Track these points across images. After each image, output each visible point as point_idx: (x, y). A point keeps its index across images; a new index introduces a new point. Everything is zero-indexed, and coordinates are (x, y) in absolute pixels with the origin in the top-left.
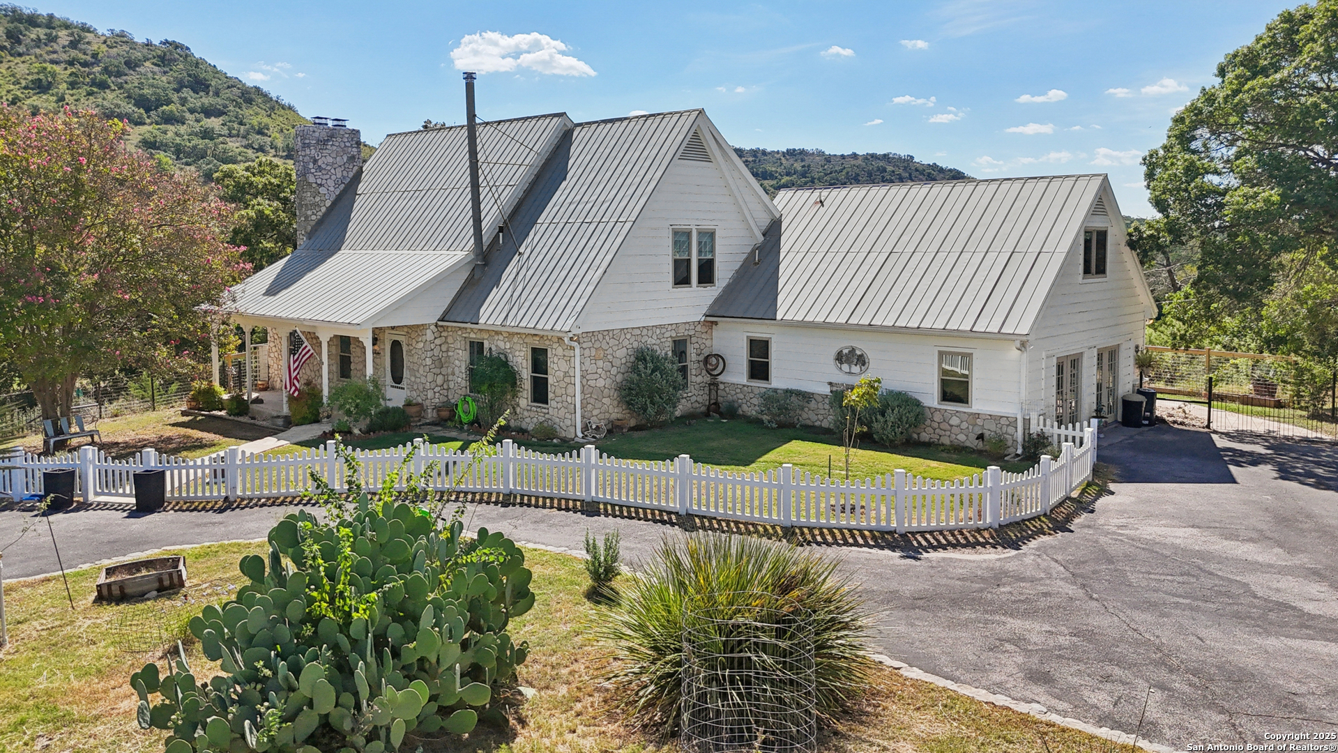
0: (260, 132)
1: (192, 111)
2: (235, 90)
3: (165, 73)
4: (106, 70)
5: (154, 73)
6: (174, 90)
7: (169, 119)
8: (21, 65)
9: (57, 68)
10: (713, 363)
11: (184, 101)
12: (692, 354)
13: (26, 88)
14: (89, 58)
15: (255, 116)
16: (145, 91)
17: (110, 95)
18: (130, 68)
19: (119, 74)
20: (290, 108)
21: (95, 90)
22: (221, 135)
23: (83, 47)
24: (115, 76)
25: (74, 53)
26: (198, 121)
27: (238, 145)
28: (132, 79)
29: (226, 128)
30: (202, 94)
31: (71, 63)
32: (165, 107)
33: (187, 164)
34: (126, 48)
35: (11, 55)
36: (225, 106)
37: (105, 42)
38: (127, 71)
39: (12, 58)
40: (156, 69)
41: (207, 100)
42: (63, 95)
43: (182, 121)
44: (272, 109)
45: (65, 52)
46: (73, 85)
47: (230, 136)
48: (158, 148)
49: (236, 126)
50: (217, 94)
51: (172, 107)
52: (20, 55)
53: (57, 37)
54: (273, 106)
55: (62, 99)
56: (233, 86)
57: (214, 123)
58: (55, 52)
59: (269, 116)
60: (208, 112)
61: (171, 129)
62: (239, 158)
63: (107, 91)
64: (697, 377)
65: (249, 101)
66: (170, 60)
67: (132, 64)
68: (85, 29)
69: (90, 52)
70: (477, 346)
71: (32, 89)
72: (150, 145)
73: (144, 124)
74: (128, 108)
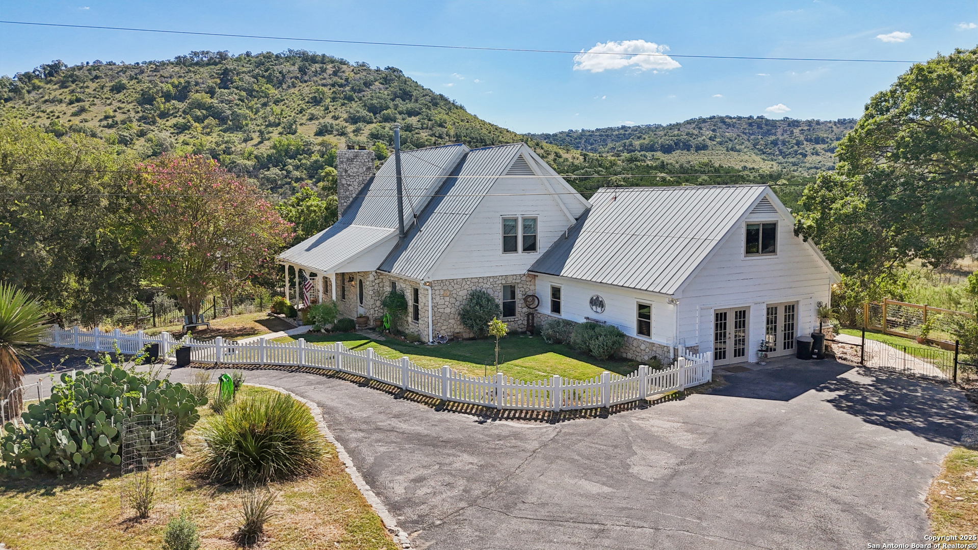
0: (441, 125)
1: (400, 113)
2: (427, 97)
3: (387, 88)
4: (353, 89)
5: (380, 89)
6: (391, 99)
7: (387, 119)
8: (306, 88)
9: (325, 89)
10: (532, 300)
11: (396, 107)
12: (519, 295)
13: (308, 102)
14: (343, 81)
15: (439, 114)
16: (375, 101)
17: (354, 105)
18: (366, 87)
19: (360, 91)
20: (461, 108)
21: (346, 102)
22: (417, 128)
23: (340, 74)
24: (358, 93)
25: (335, 79)
26: (403, 119)
27: (426, 134)
28: (368, 93)
29: (420, 123)
30: (407, 101)
31: (333, 85)
32: (385, 111)
34: (364, 73)
35: (301, 82)
36: (421, 109)
37: (353, 70)
38: (365, 89)
39: (301, 84)
40: (381, 86)
41: (410, 105)
42: (328, 105)
43: (394, 120)
44: (450, 109)
45: (330, 78)
46: (334, 99)
47: (422, 128)
48: (379, 139)
49: (426, 121)
50: (416, 101)
51: (389, 111)
52: (306, 82)
53: (326, 69)
54: (451, 107)
55: (327, 109)
56: (426, 95)
57: (413, 120)
58: (324, 79)
59: (447, 114)
60: (410, 113)
61: (388, 125)
62: (426, 143)
63: (353, 102)
64: (521, 309)
65: (436, 105)
66: (390, 80)
67: (368, 84)
68: (343, 62)
69: (344, 78)
70: (394, 285)
71: (311, 103)
72: (374, 136)
73: (372, 123)
74: (364, 113)
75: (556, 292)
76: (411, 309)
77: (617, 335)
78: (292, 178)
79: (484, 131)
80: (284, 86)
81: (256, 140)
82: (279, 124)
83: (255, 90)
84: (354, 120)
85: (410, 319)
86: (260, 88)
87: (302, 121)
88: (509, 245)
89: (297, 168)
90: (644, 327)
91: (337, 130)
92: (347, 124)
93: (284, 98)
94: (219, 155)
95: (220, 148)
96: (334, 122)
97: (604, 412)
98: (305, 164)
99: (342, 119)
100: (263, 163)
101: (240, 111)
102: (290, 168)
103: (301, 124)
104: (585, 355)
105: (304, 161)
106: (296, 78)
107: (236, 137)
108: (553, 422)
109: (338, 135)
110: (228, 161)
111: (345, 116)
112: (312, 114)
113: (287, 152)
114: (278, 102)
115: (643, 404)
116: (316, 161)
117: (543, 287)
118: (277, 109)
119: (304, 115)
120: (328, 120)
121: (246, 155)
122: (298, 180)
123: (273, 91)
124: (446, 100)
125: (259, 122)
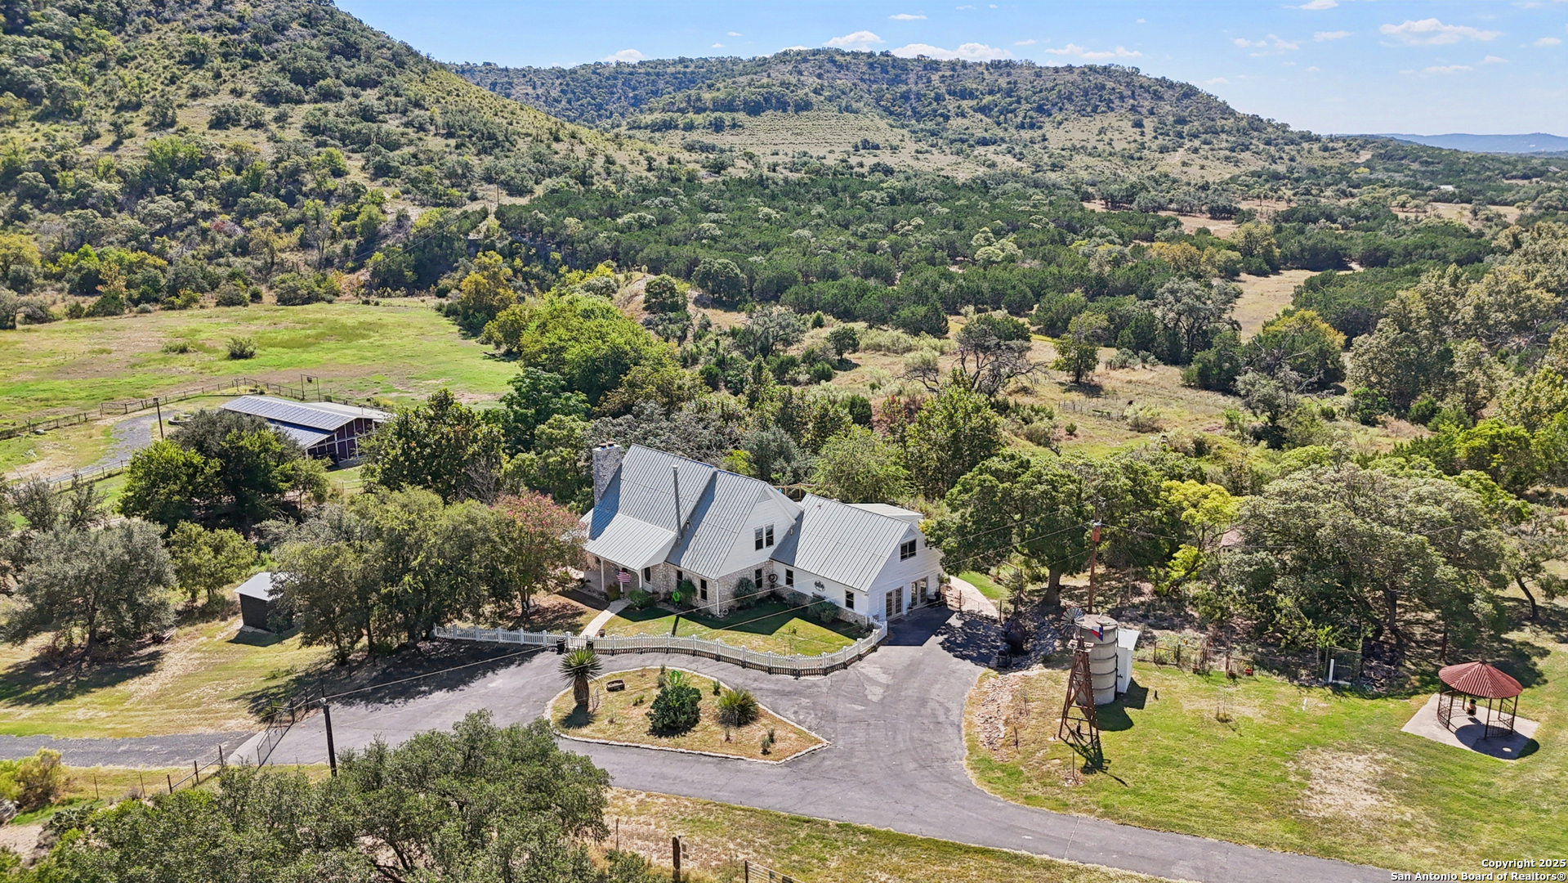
0: (418, 105)
1: (348, 84)
2: (384, 50)
3: (315, 36)
4: (256, 38)
5: (304, 38)
6: (327, 58)
7: (328, 95)
8: (170, 34)
9: (207, 38)
10: (772, 578)
11: (338, 72)
12: (764, 574)
13: (180, 62)
14: (235, 22)
15: (410, 84)
16: (299, 63)
17: (265, 68)
18: (278, 32)
19: (269, 41)
21: (249, 62)
22: (380, 113)
23: (228, 7)
24: (266, 44)
25: (221, 17)
26: (356, 96)
27: (397, 122)
28: (281, 44)
29: (383, 103)
30: (355, 60)
32: (321, 82)
33: (354, 151)
34: (270, 6)
35: (159, 22)
36: (378, 74)
38: (276, 36)
39: (160, 26)
40: (305, 31)
41: (362, 69)
42: (218, 70)
43: (338, 97)
44: (425, 72)
45: (211, 15)
46: (226, 57)
47: (389, 112)
48: (324, 134)
49: (393, 99)
50: (369, 60)
51: (329, 81)
52: (167, 21)
54: (426, 67)
55: (218, 75)
56: (383, 46)
57: (370, 96)
58: (200, 16)
59: (423, 81)
60: (364, 83)
61: (331, 108)
63: (261, 63)
64: (766, 582)
65: (401, 65)
66: (316, 19)
67: (280, 28)
69: (236, 15)
70: (680, 574)
71: (187, 63)
72: (313, 129)
73: (301, 102)
74: (286, 85)
75: (789, 574)
76: (699, 592)
77: (834, 607)
78: (195, 213)
79: (488, 116)
80: (129, 29)
81: (108, 139)
82: (137, 107)
83: (77, 38)
84: (271, 97)
85: (699, 597)
86: (89, 35)
87: (183, 100)
88: (759, 545)
89: (200, 194)
90: (850, 604)
91: (249, 119)
92: (260, 106)
93: (136, 52)
94: (54, 172)
95: (53, 159)
96: (237, 102)
97: (845, 666)
98: (212, 187)
99: (248, 96)
100: (138, 187)
101: (64, 83)
102: (190, 195)
103: (180, 106)
104: (817, 620)
105: (211, 183)
106: (148, 13)
107: (67, 133)
108: (826, 674)
109: (251, 126)
110: (71, 182)
111: (255, 89)
112: (194, 87)
113: (172, 162)
114: (126, 60)
115: (860, 657)
116: (231, 183)
117: (780, 570)
118: (128, 74)
119: (180, 88)
120: (224, 99)
121: (101, 169)
122: (207, 215)
123: (113, 42)
124: (416, 54)
125: (102, 100)
